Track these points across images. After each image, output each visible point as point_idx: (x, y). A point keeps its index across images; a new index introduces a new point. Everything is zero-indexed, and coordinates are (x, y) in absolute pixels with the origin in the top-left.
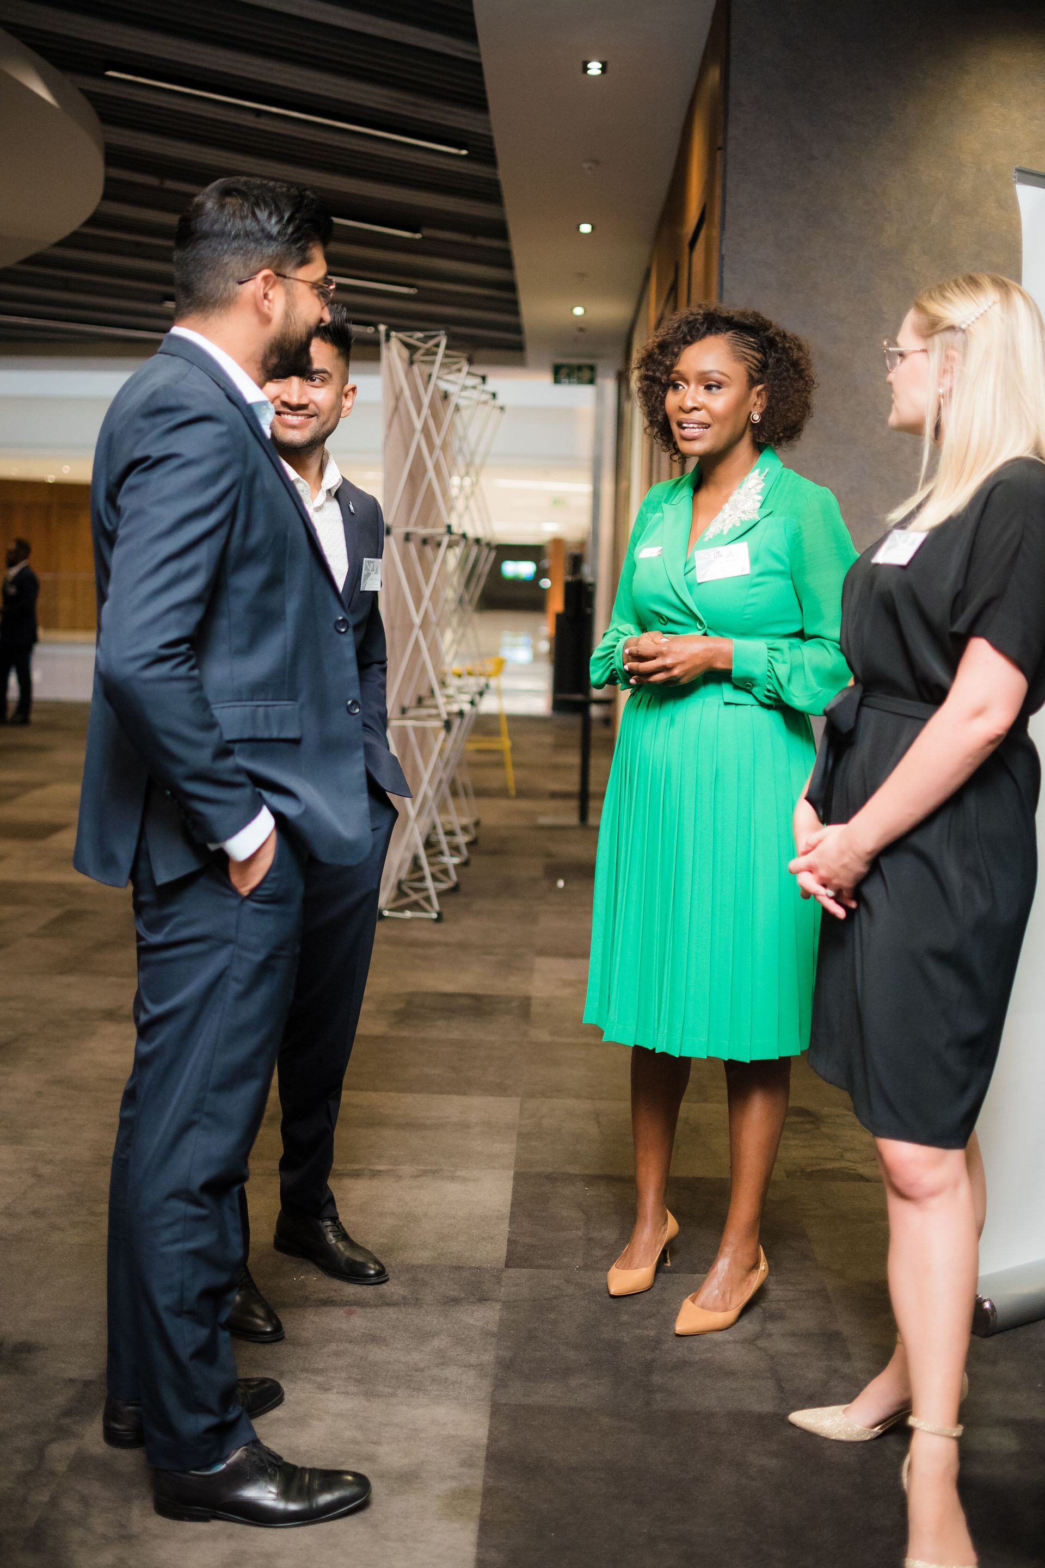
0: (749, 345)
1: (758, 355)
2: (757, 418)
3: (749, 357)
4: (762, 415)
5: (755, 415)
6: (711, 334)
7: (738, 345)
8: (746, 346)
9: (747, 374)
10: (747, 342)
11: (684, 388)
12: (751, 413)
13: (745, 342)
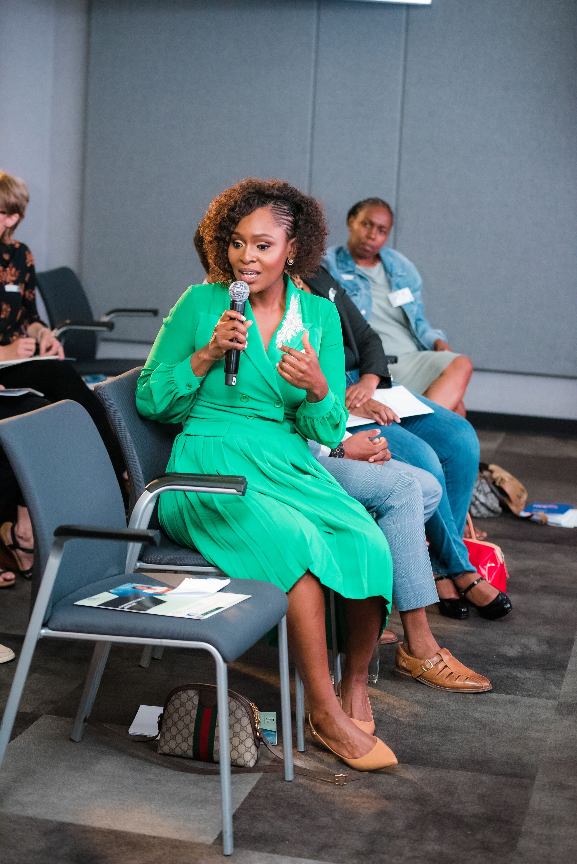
0: (285, 213)
1: (290, 219)
2: (291, 261)
3: (286, 221)
4: (294, 259)
5: (290, 260)
6: (259, 207)
7: (278, 214)
8: (284, 214)
9: (285, 234)
10: (283, 210)
11: (243, 246)
12: (287, 259)
13: (282, 210)
